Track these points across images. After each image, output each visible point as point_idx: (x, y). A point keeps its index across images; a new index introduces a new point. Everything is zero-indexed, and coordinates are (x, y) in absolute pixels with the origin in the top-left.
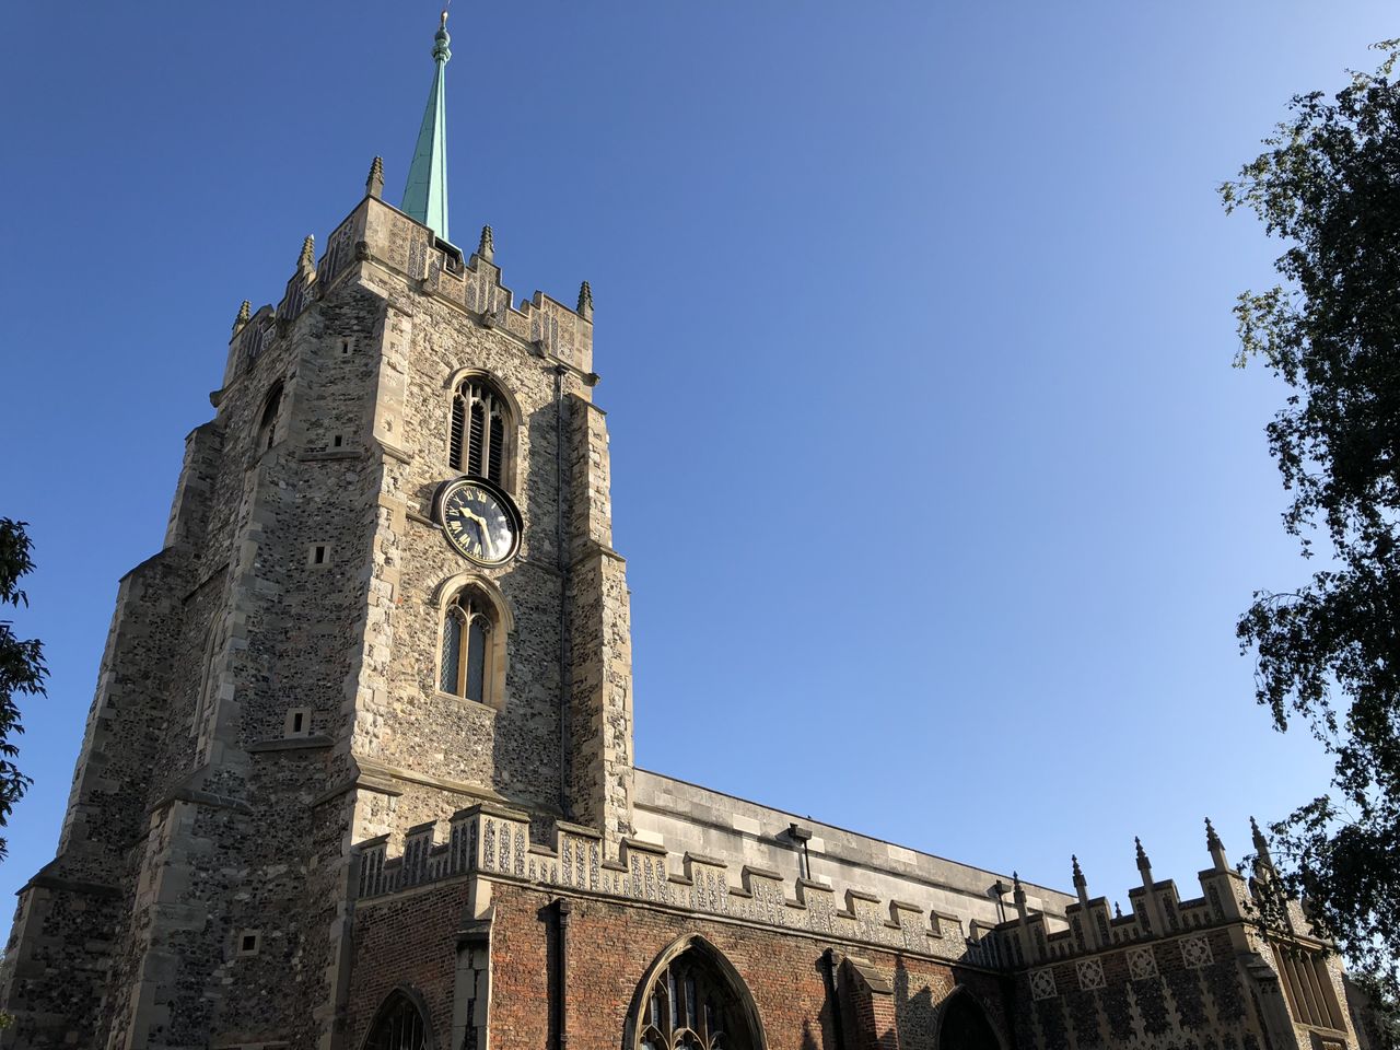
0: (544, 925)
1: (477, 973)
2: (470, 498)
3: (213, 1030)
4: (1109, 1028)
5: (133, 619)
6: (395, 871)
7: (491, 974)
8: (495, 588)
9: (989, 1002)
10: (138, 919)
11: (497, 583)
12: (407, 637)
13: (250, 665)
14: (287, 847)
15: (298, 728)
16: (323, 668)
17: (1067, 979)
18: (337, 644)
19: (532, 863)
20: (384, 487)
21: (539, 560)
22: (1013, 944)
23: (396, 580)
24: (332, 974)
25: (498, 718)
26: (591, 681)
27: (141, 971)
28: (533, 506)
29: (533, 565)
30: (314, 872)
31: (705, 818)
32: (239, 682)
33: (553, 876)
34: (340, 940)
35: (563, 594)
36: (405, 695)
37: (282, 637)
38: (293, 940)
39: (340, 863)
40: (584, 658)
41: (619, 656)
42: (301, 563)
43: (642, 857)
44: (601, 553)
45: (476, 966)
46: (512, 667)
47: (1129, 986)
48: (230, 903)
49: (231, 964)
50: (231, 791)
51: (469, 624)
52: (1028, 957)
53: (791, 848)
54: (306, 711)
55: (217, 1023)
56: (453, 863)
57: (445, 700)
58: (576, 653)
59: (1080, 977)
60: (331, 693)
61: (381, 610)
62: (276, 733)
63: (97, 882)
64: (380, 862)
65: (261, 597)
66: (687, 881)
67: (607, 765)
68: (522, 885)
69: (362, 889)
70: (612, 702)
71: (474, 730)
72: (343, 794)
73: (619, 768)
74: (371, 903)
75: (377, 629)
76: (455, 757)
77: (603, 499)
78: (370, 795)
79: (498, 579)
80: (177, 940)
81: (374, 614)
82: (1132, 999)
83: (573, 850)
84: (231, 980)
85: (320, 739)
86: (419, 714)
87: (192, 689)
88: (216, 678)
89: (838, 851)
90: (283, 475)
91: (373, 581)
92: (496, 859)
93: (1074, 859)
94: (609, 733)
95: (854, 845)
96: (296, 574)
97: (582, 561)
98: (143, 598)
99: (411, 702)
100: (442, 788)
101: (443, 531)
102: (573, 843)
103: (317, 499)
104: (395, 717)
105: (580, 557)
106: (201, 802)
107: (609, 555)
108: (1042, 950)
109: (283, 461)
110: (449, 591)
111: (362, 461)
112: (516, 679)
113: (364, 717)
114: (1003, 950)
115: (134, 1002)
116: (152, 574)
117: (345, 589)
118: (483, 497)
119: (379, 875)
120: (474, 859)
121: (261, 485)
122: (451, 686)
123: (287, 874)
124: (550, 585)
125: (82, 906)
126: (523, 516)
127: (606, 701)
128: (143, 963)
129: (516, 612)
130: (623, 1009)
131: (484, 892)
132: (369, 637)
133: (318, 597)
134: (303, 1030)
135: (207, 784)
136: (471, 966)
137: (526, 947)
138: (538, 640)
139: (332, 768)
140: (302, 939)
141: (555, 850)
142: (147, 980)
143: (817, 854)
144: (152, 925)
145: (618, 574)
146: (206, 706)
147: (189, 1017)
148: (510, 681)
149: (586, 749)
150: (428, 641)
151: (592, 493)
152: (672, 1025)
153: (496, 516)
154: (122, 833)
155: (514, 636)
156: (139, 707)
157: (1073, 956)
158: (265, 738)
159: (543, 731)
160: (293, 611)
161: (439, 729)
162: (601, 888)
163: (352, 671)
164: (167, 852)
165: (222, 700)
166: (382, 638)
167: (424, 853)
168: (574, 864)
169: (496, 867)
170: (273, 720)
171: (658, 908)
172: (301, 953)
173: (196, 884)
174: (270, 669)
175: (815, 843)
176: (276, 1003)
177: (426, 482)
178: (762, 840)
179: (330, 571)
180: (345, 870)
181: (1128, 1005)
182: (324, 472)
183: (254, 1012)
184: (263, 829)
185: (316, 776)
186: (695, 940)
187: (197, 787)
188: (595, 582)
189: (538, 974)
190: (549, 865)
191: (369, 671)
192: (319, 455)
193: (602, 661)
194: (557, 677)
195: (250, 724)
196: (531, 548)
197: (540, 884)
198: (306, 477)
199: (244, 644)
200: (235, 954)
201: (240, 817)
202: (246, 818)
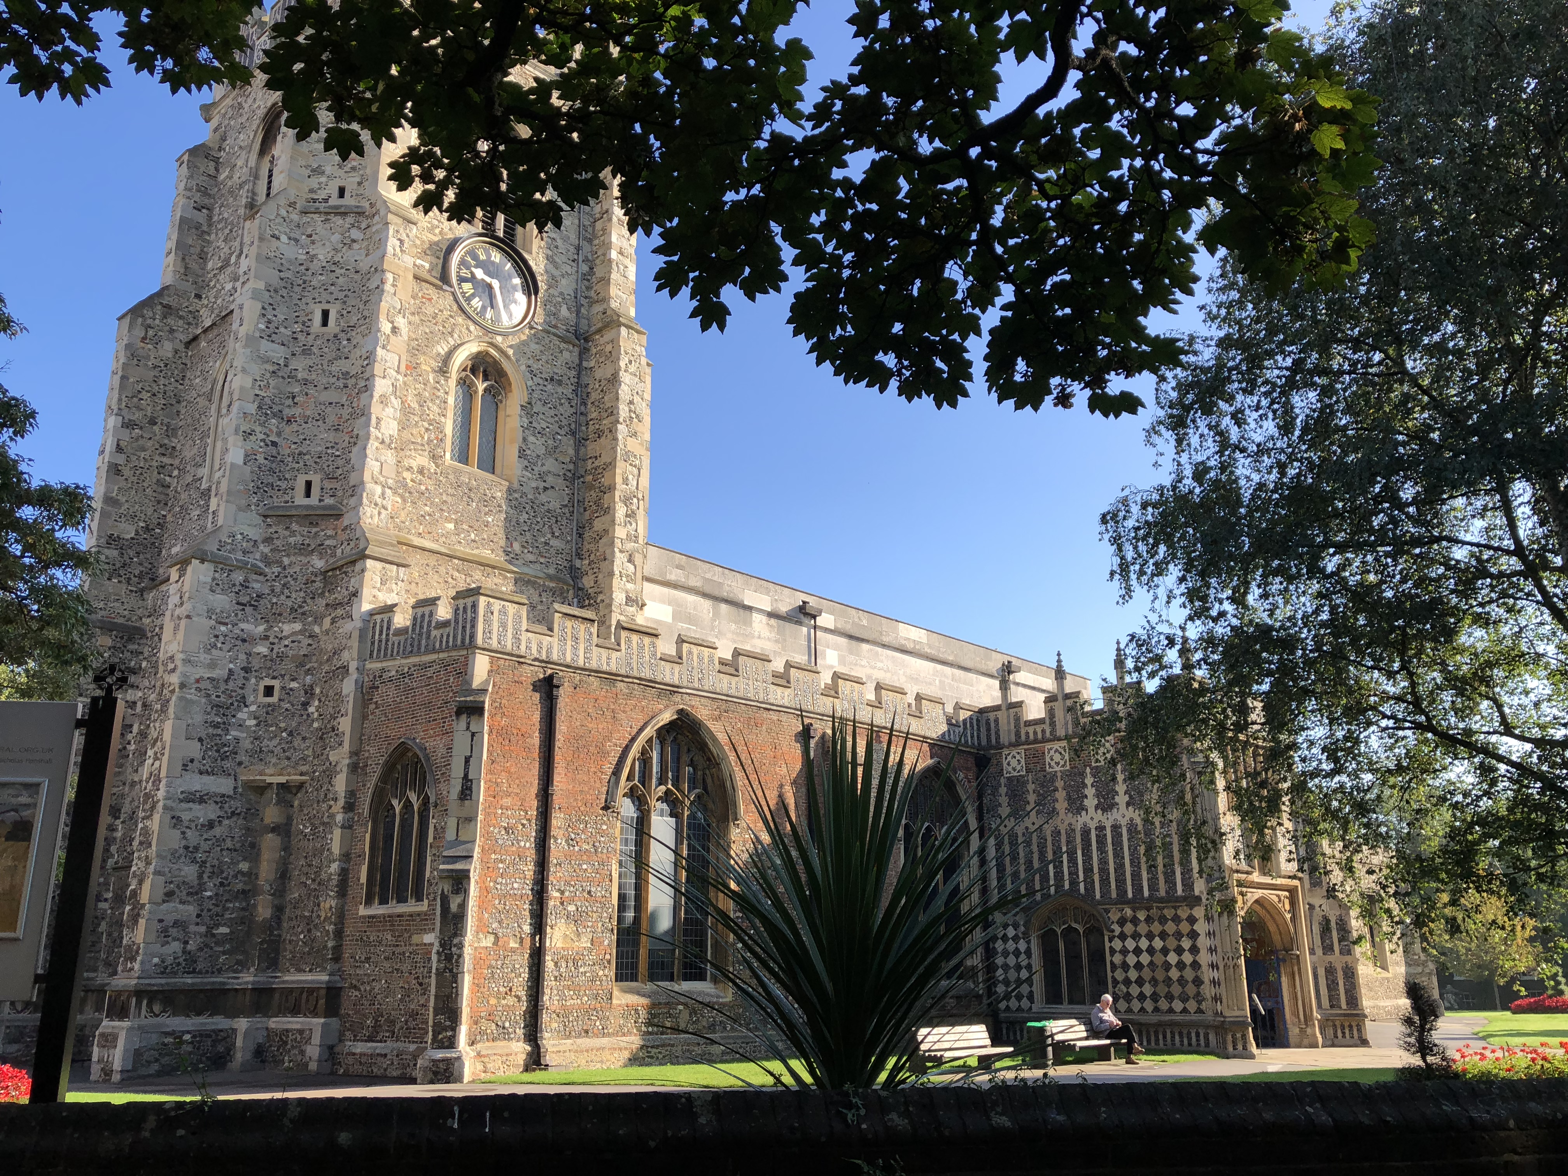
0: (538, 695)
1: (473, 734)
2: (483, 257)
3: (240, 764)
4: (1066, 805)
5: (135, 362)
6: (402, 638)
7: (486, 737)
8: (507, 357)
9: (962, 775)
10: (165, 665)
11: (511, 352)
12: (415, 405)
13: (258, 429)
14: (300, 607)
15: (308, 494)
16: (331, 436)
17: (1036, 760)
18: (345, 412)
19: (529, 641)
20: (390, 249)
21: (555, 327)
22: (993, 725)
23: (403, 349)
24: (345, 724)
25: (510, 491)
26: (605, 459)
27: (171, 710)
28: (550, 267)
29: (548, 332)
30: (327, 632)
31: (716, 593)
32: (249, 446)
33: (549, 651)
34: (352, 695)
35: (580, 365)
36: (414, 464)
37: (289, 402)
38: (309, 692)
39: (350, 627)
40: (599, 434)
41: (634, 435)
42: (306, 324)
43: (635, 638)
44: (620, 325)
45: (473, 728)
46: (524, 439)
47: (1088, 770)
48: (249, 655)
49: (253, 708)
50: (245, 552)
51: (480, 392)
52: (1004, 739)
53: (799, 623)
54: (316, 479)
55: (242, 757)
56: (455, 637)
57: (456, 471)
58: (591, 428)
59: (1048, 760)
60: (340, 462)
61: (387, 382)
62: (287, 498)
63: (121, 621)
64: (388, 628)
65: (268, 361)
66: (678, 660)
67: (618, 543)
68: (520, 660)
69: (372, 652)
70: (626, 481)
71: (485, 502)
72: (353, 562)
73: (630, 546)
74: (379, 665)
75: (384, 401)
76: (465, 527)
77: (627, 262)
78: (379, 565)
79: (511, 347)
80: (202, 685)
81: (381, 386)
82: (1089, 781)
83: (569, 631)
84: (254, 722)
85: (331, 507)
86: (430, 484)
87: (201, 439)
88: (225, 440)
89: (849, 628)
90: (284, 228)
91: (380, 352)
92: (495, 637)
93: (1059, 655)
94: (620, 511)
95: (865, 622)
96: (301, 337)
97: (599, 331)
98: (144, 339)
99: (421, 471)
100: (451, 557)
101: (454, 294)
102: (569, 623)
103: (321, 257)
104: (405, 486)
105: (600, 325)
106: (216, 561)
107: (628, 327)
108: (1018, 734)
109: (283, 212)
110: (461, 357)
111: (367, 217)
112: (528, 452)
113: (373, 489)
114: (983, 730)
115: (167, 736)
116: (151, 314)
117: (352, 356)
118: (496, 256)
119: (387, 640)
120: (473, 636)
121: (261, 239)
122: (463, 457)
123: (301, 632)
124: (566, 354)
125: (109, 642)
126: (539, 278)
127: (619, 479)
128: (172, 703)
129: (530, 383)
130: (609, 769)
131: (481, 666)
132: (376, 410)
133: (325, 363)
134: (321, 769)
135: (221, 545)
136: (468, 728)
137: (520, 714)
138: (552, 412)
139: (343, 536)
140: (318, 691)
141: (551, 629)
142: (177, 718)
143: (826, 630)
144: (178, 671)
145: (638, 348)
146: (217, 467)
147: (218, 751)
148: (522, 454)
149: (598, 525)
150: (437, 410)
151: (614, 255)
152: (654, 781)
153: (510, 277)
154: (141, 576)
155: (527, 408)
156: (148, 453)
157: (1044, 740)
158: (277, 502)
159: (555, 505)
160: (300, 376)
161: (449, 499)
162: (594, 665)
163: (359, 443)
164: (187, 606)
165: (232, 464)
166: (389, 411)
167: (429, 625)
168: (569, 643)
169: (494, 644)
170: (283, 485)
171: (648, 683)
172: (316, 703)
173: (217, 636)
174: (279, 434)
175: (825, 620)
176: (296, 744)
177: (436, 239)
178: (771, 615)
179: (335, 336)
180: (356, 635)
181: (1085, 786)
182: (327, 226)
183: (277, 750)
184: (278, 590)
185: (327, 542)
186: (681, 712)
187: (212, 547)
188: (613, 357)
189: (531, 737)
190: (545, 644)
191: (376, 444)
192: (322, 206)
193: (616, 439)
194: (571, 452)
195: (261, 488)
196: (548, 314)
197: (536, 659)
198: (309, 232)
199: (252, 408)
200: (257, 700)
201: (255, 577)
202: (261, 578)
